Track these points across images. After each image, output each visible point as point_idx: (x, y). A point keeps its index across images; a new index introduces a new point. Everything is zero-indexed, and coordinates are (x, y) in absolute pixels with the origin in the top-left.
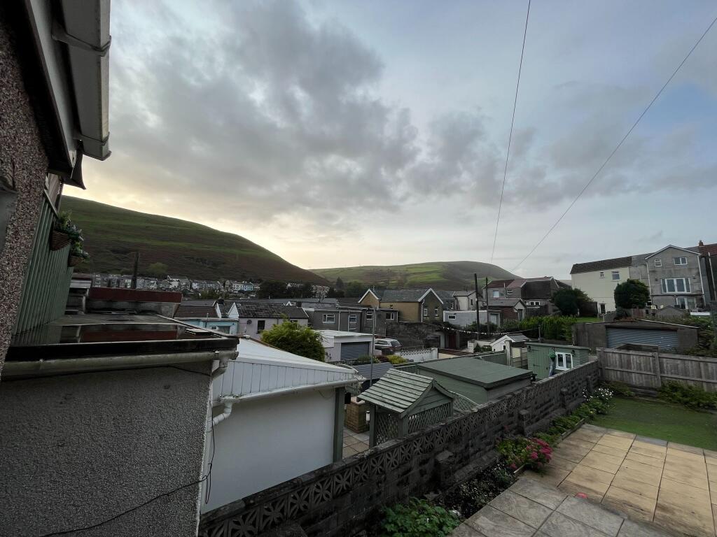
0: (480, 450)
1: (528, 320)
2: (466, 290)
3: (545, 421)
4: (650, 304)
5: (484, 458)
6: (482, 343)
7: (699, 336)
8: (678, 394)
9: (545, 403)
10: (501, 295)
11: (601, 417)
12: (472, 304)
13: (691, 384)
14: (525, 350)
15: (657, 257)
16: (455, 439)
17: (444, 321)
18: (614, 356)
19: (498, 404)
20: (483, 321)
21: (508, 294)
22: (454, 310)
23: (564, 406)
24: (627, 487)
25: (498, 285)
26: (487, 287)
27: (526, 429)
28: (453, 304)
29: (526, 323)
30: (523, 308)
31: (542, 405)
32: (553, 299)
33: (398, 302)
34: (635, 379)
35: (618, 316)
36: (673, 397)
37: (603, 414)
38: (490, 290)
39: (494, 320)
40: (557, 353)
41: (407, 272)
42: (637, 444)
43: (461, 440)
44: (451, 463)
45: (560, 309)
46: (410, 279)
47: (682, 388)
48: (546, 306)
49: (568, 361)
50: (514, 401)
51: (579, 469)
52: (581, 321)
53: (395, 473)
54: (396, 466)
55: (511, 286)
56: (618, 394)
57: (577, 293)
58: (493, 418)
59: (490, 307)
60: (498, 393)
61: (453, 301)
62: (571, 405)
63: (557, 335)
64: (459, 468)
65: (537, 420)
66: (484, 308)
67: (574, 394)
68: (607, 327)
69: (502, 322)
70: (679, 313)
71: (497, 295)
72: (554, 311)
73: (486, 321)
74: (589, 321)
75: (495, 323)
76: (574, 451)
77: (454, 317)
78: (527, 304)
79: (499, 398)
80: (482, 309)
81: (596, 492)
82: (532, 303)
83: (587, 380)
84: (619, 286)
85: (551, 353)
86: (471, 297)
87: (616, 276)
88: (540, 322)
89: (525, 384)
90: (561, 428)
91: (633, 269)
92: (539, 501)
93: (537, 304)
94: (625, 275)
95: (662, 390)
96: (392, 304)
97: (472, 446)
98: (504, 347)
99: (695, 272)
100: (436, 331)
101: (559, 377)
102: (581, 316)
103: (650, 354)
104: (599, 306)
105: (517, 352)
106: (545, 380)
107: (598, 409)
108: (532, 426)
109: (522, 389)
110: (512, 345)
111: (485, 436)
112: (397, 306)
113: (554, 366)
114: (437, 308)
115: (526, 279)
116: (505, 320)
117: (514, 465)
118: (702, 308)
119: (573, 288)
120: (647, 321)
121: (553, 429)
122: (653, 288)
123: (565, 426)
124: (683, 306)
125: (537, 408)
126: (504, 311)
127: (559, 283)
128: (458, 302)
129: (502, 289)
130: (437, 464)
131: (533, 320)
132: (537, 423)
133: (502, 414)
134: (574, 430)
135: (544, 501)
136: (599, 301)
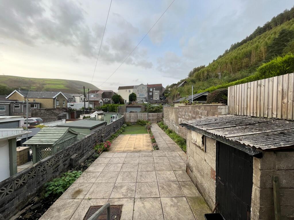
0: (88, 150)
1: (104, 106)
2: (79, 94)
3: (109, 136)
4: (136, 100)
5: (89, 153)
6: (86, 115)
7: (145, 108)
8: (140, 123)
9: (109, 131)
10: (94, 96)
11: (123, 132)
12: (82, 100)
13: (142, 120)
14: (103, 116)
15: (139, 87)
16: (79, 149)
17: (68, 107)
18: (128, 114)
19: (95, 133)
20: (87, 107)
21: (97, 96)
22: (73, 102)
23: (114, 131)
24: (128, 147)
25: (93, 92)
26: (89, 93)
27: (103, 140)
28: (72, 100)
29: (103, 106)
30: (102, 101)
31: (108, 132)
32: (112, 98)
33: (39, 98)
34: (132, 121)
35: (130, 103)
36: (139, 123)
37: (124, 131)
38: (90, 94)
39: (91, 106)
40: (113, 116)
41: (44, 83)
42: (131, 136)
43: (81, 149)
44: (77, 158)
45: (114, 102)
46: (46, 87)
47: (141, 121)
48: (110, 101)
49: (116, 118)
50: (100, 132)
51: (118, 146)
52: (120, 105)
53: (52, 169)
54: (51, 166)
55: (98, 93)
56: (128, 125)
57: (119, 96)
58: (93, 139)
59: (90, 101)
60: (94, 130)
61: (73, 98)
62: (116, 130)
63: (113, 110)
64: (80, 159)
65: (107, 137)
66: (87, 101)
67: (117, 127)
68: (127, 107)
69: (94, 107)
70: (142, 102)
71: (92, 96)
72: (112, 102)
73: (88, 107)
74: (122, 105)
75: (92, 107)
76: (117, 143)
77: (73, 106)
78: (104, 100)
79: (95, 132)
80: (86, 102)
81: (122, 150)
82: (105, 100)
83: (121, 122)
84: (130, 95)
85: (111, 116)
86: (81, 97)
87: (130, 91)
88: (108, 106)
89: (103, 126)
90: (113, 137)
91: (134, 89)
92: (107, 157)
93: (107, 100)
94: (132, 91)
95: (137, 122)
96: (34, 99)
97: (85, 150)
98: (95, 116)
99: (146, 91)
100: (64, 112)
101: (113, 122)
102: (120, 104)
103: (135, 113)
104: (125, 101)
105: (100, 117)
106: (109, 124)
107: (123, 130)
108: (105, 139)
109: (103, 127)
110: (99, 114)
111: (90, 145)
112: (38, 100)
113: (112, 120)
114: (64, 101)
115: (103, 91)
116: (95, 106)
117: (99, 152)
118: (146, 101)
119: (118, 95)
120: (135, 105)
121: (111, 138)
122: (138, 96)
123: (114, 137)
124: (143, 101)
125: (107, 133)
126: (95, 103)
127: (114, 93)
128: (75, 99)
129: (94, 94)
130: (71, 160)
131: (106, 105)
132: (107, 138)
133: (96, 137)
134: (117, 137)
135: (109, 156)
136: (125, 99)
